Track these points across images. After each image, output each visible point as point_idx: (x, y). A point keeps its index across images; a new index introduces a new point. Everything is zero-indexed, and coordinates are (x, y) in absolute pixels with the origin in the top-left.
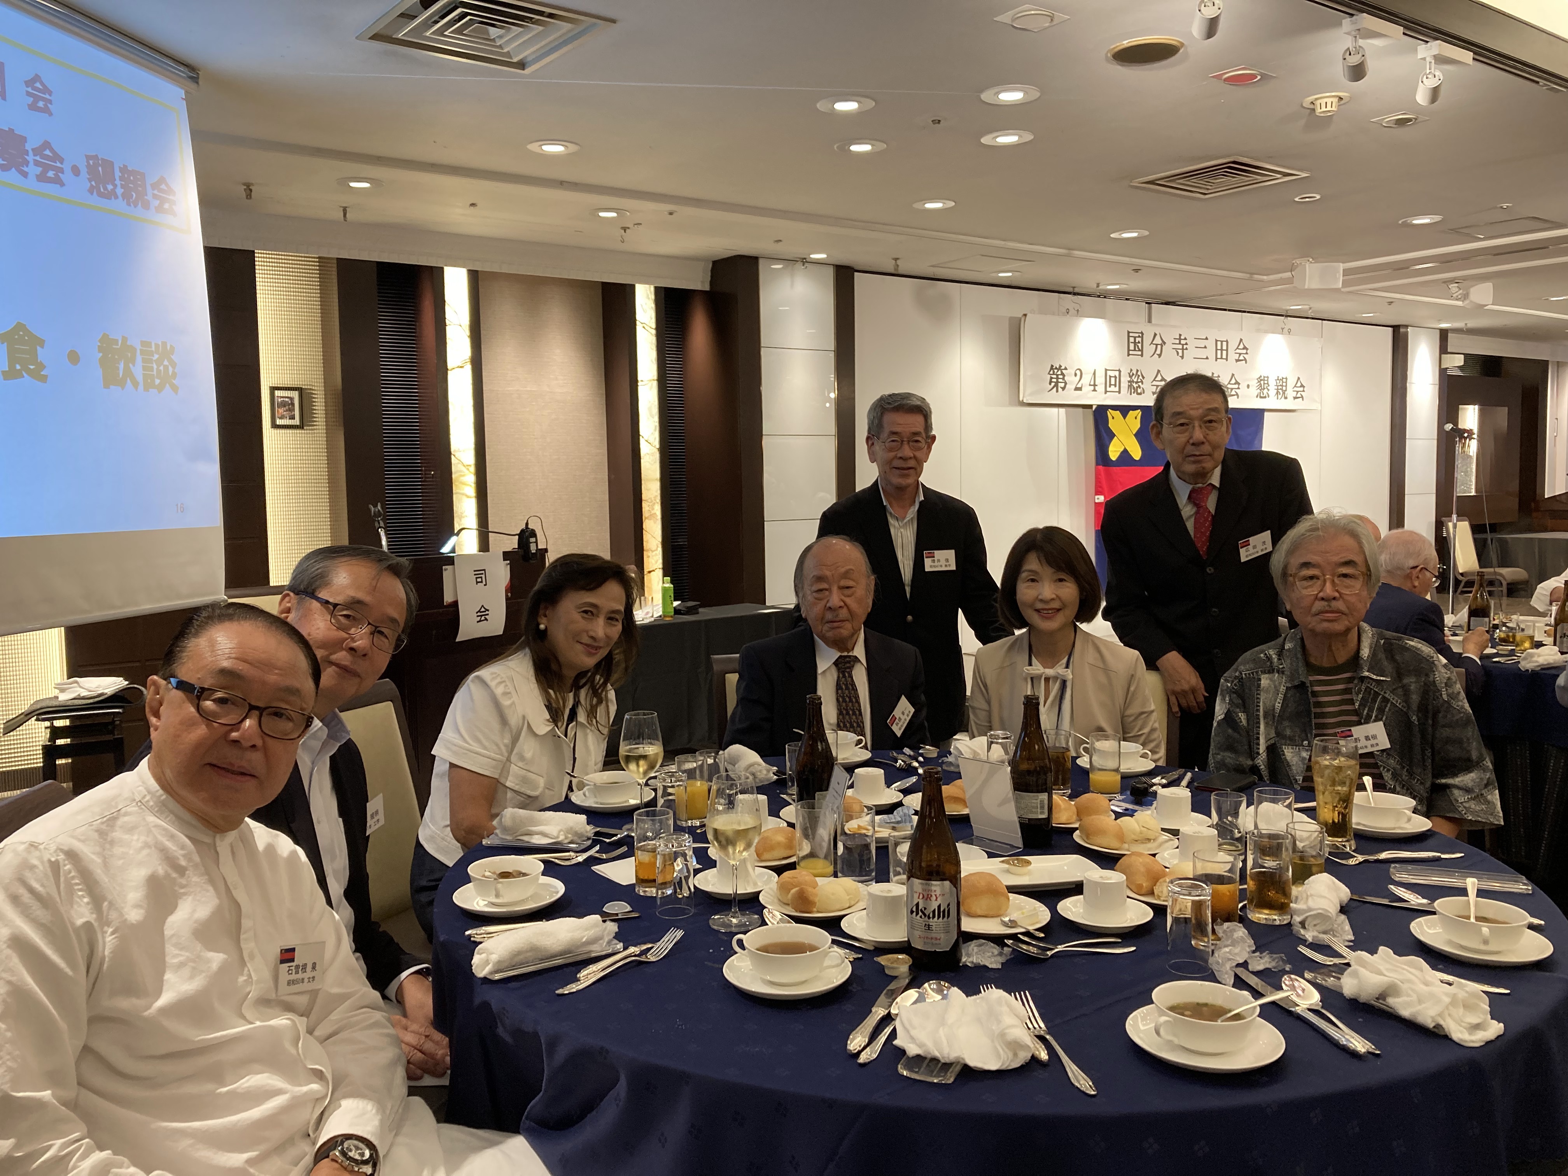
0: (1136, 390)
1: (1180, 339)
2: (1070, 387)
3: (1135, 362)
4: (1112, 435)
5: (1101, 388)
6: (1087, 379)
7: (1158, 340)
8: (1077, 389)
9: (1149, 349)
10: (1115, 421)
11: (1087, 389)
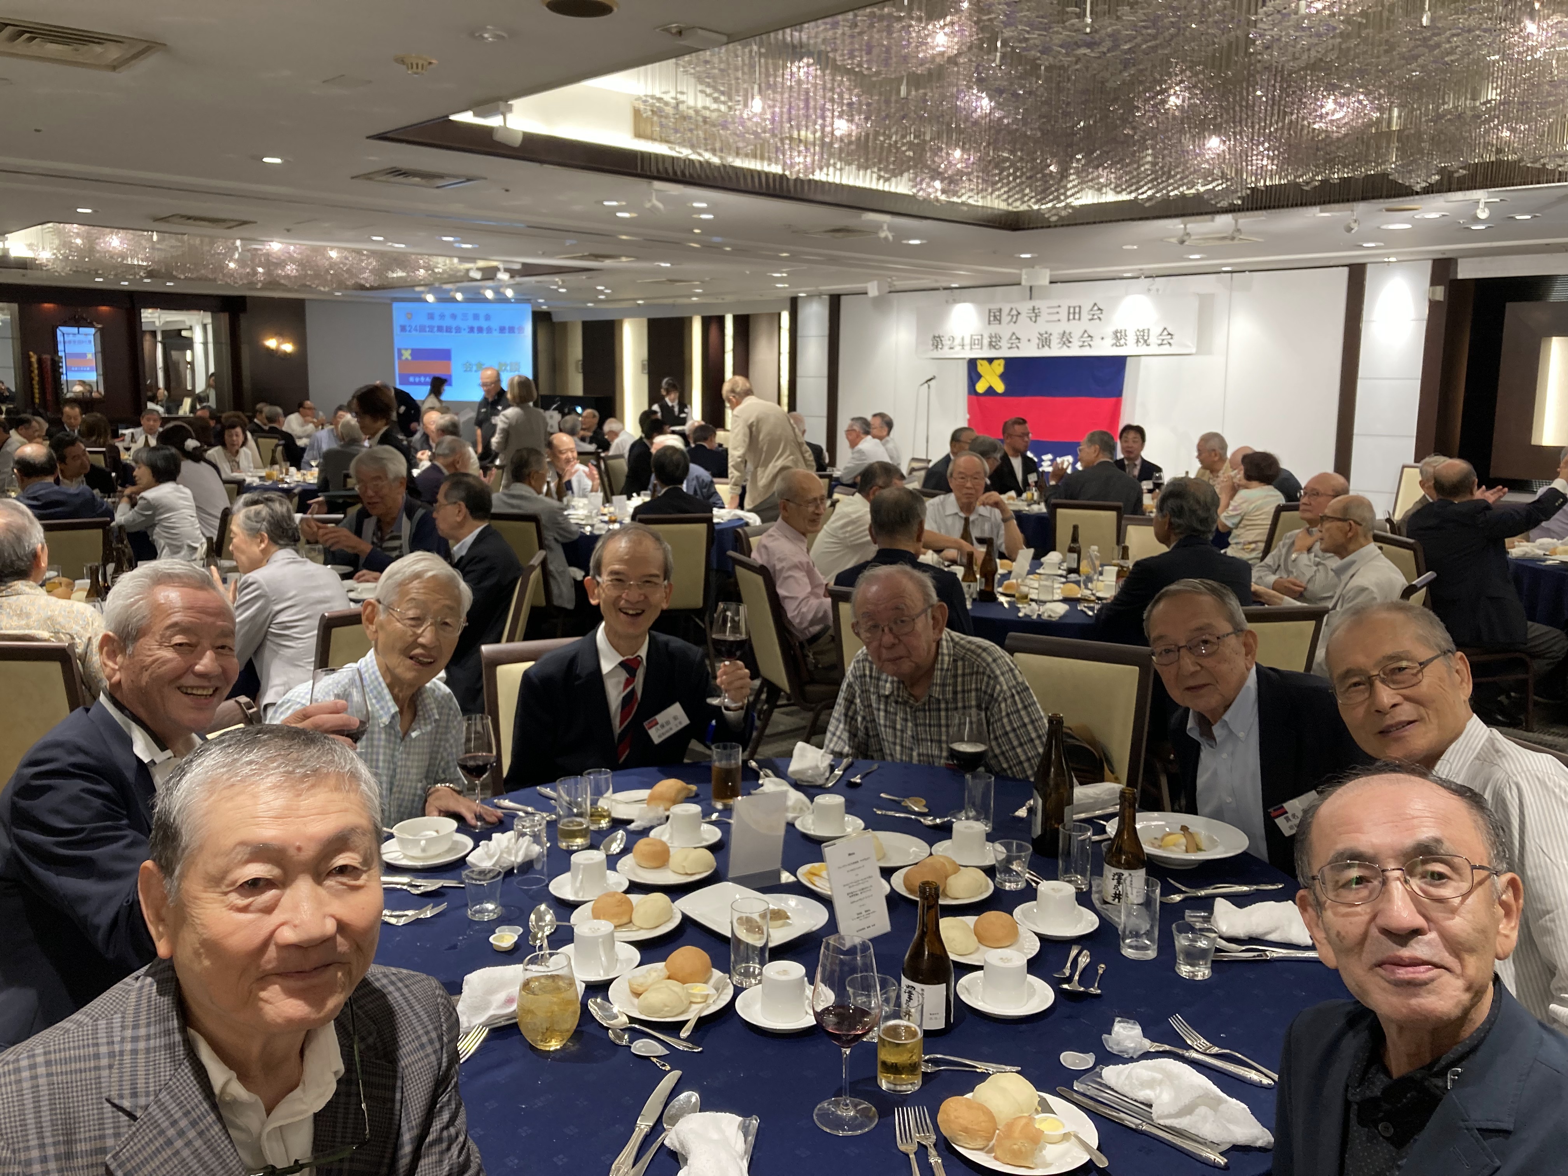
0: (994, 347)
1: (1034, 309)
2: (946, 348)
3: (995, 328)
4: (979, 376)
5: (967, 348)
6: (958, 341)
7: (1014, 312)
8: (951, 348)
9: (1005, 318)
10: (982, 367)
11: (958, 348)
